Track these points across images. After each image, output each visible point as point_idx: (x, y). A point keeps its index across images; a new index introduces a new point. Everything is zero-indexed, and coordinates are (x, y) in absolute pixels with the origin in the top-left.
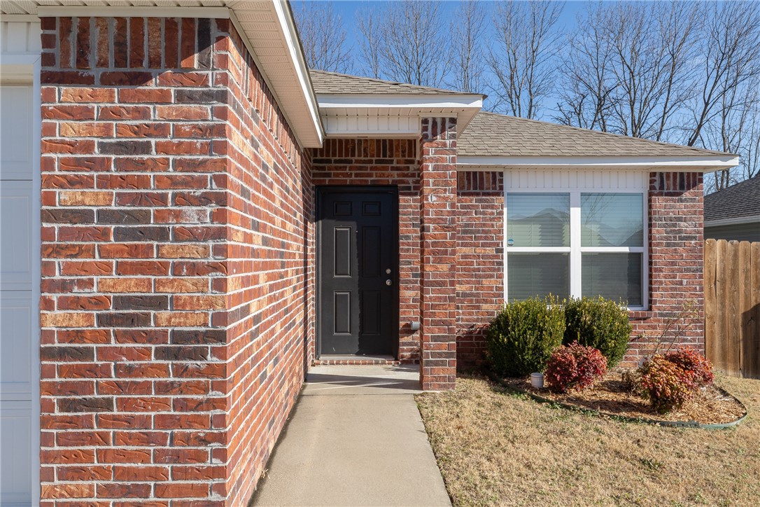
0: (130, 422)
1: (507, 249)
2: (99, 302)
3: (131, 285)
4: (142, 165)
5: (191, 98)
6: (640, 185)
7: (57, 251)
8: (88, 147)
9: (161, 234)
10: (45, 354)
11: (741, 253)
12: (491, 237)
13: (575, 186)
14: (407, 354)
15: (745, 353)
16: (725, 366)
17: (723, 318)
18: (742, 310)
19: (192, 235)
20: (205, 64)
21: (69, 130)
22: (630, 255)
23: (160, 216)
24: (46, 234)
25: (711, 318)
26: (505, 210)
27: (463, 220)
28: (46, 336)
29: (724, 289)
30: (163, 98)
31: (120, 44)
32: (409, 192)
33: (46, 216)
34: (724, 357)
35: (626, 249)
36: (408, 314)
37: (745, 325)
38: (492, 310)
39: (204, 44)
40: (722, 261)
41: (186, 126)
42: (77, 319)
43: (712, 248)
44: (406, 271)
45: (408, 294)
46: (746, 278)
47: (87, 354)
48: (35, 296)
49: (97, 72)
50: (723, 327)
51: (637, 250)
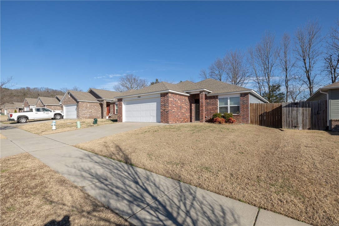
1: (219, 106)
2: (163, 109)
6: (239, 96)
8: (162, 101)
10: (161, 112)
12: (216, 104)
13: (229, 97)
15: (259, 121)
16: (256, 124)
17: (255, 116)
18: (259, 114)
22: (237, 106)
25: (253, 116)
26: (218, 101)
29: (255, 111)
33: (161, 105)
34: (255, 122)
35: (237, 105)
37: (259, 117)
40: (255, 106)
46: (260, 109)
48: (160, 109)
49: (163, 96)
50: (255, 118)
51: (239, 105)
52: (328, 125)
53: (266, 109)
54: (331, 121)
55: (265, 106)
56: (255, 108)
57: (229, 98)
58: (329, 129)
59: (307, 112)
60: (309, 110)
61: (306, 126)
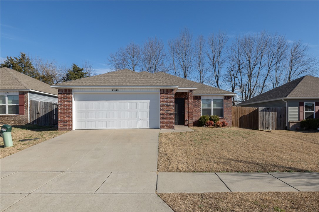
0: (167, 120)
1: (202, 108)
2: (165, 111)
3: (167, 109)
4: (168, 100)
5: (172, 95)
6: (222, 98)
7: (161, 107)
8: (164, 99)
9: (169, 105)
10: (160, 115)
11: (239, 109)
12: (199, 106)
13: (212, 98)
14: (186, 124)
15: (239, 124)
16: (236, 126)
17: (236, 119)
18: (239, 118)
19: (172, 105)
20: (173, 92)
21: (162, 97)
23: (169, 104)
24: (160, 105)
25: (234, 119)
26: (201, 102)
27: (195, 103)
28: (160, 113)
29: (236, 114)
30: (169, 95)
31: (166, 91)
32: (186, 99)
33: (160, 104)
34: (236, 125)
35: (220, 108)
36: (186, 118)
37: (239, 120)
38: (199, 117)
39: (173, 91)
41: (171, 97)
42: (163, 112)
43: (234, 108)
44: (186, 111)
45: (186, 115)
46: (239, 112)
47: (164, 115)
48: (159, 110)
49: (164, 93)
50: (236, 120)
51: (222, 108)
52: (287, 126)
53: (245, 112)
54: (289, 122)
55: (244, 109)
56: (236, 111)
57: (212, 100)
58: (288, 129)
59: (275, 116)
60: (276, 114)
61: (274, 127)
